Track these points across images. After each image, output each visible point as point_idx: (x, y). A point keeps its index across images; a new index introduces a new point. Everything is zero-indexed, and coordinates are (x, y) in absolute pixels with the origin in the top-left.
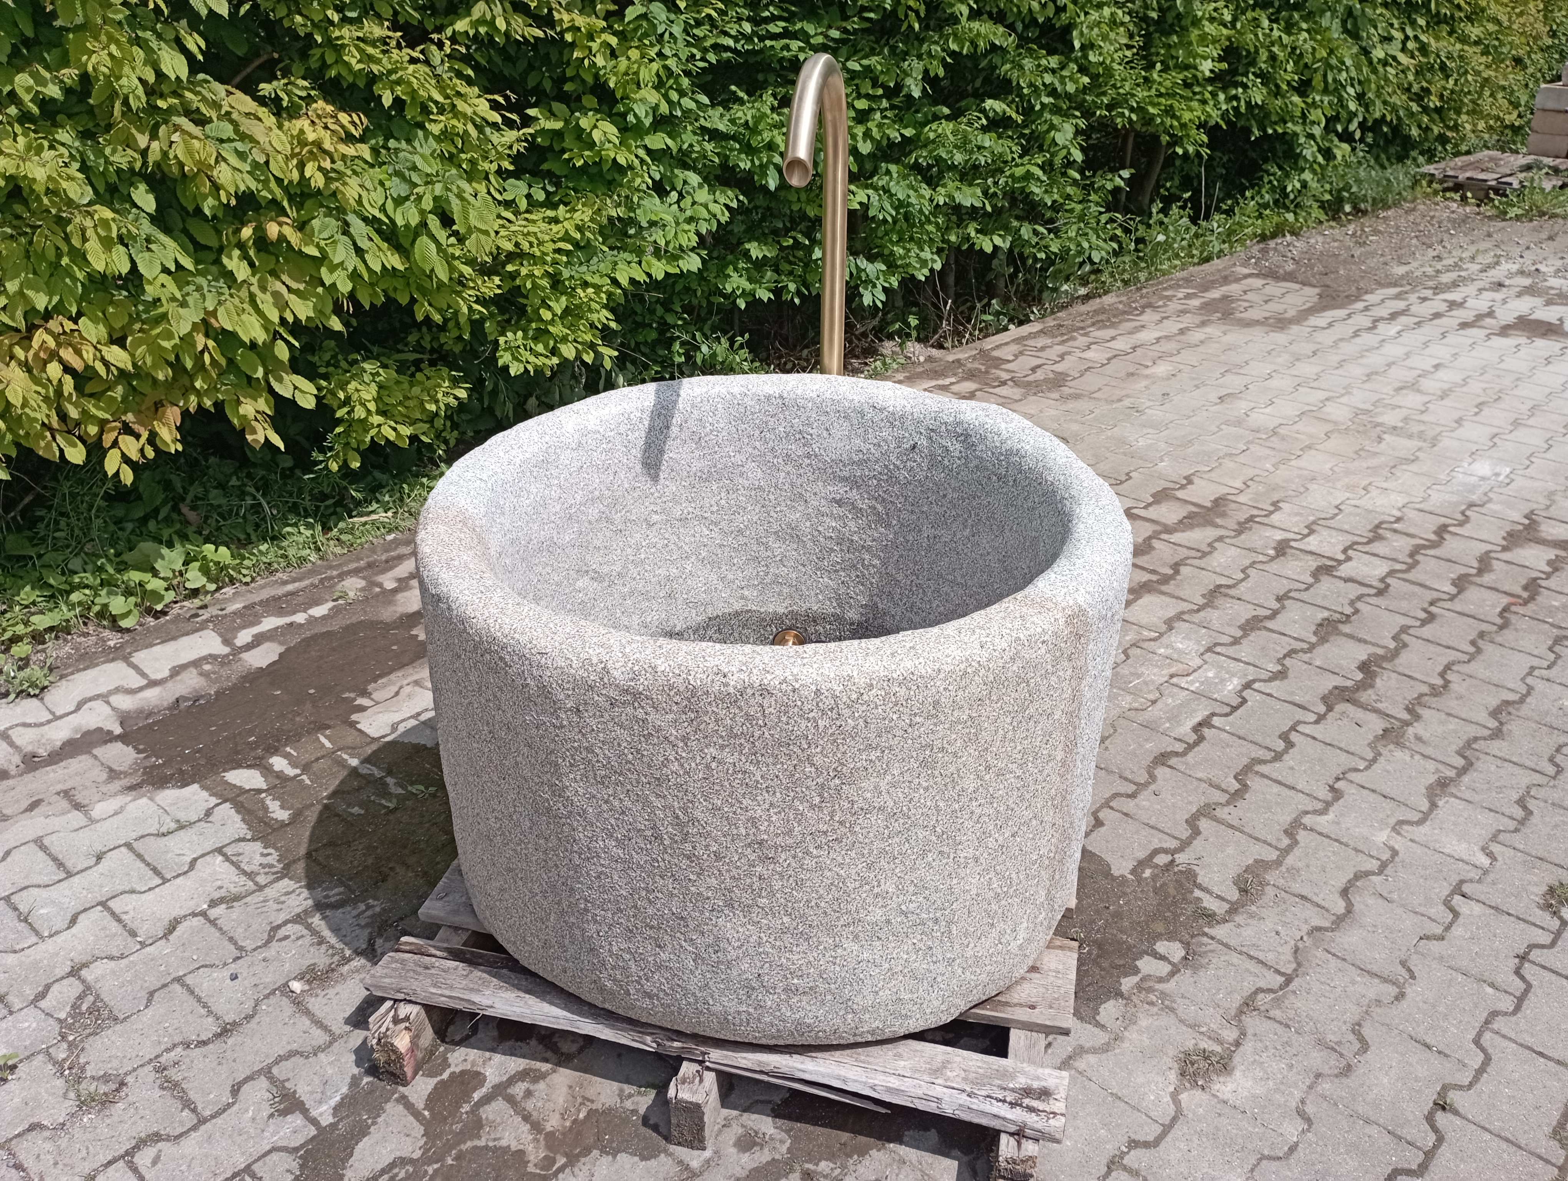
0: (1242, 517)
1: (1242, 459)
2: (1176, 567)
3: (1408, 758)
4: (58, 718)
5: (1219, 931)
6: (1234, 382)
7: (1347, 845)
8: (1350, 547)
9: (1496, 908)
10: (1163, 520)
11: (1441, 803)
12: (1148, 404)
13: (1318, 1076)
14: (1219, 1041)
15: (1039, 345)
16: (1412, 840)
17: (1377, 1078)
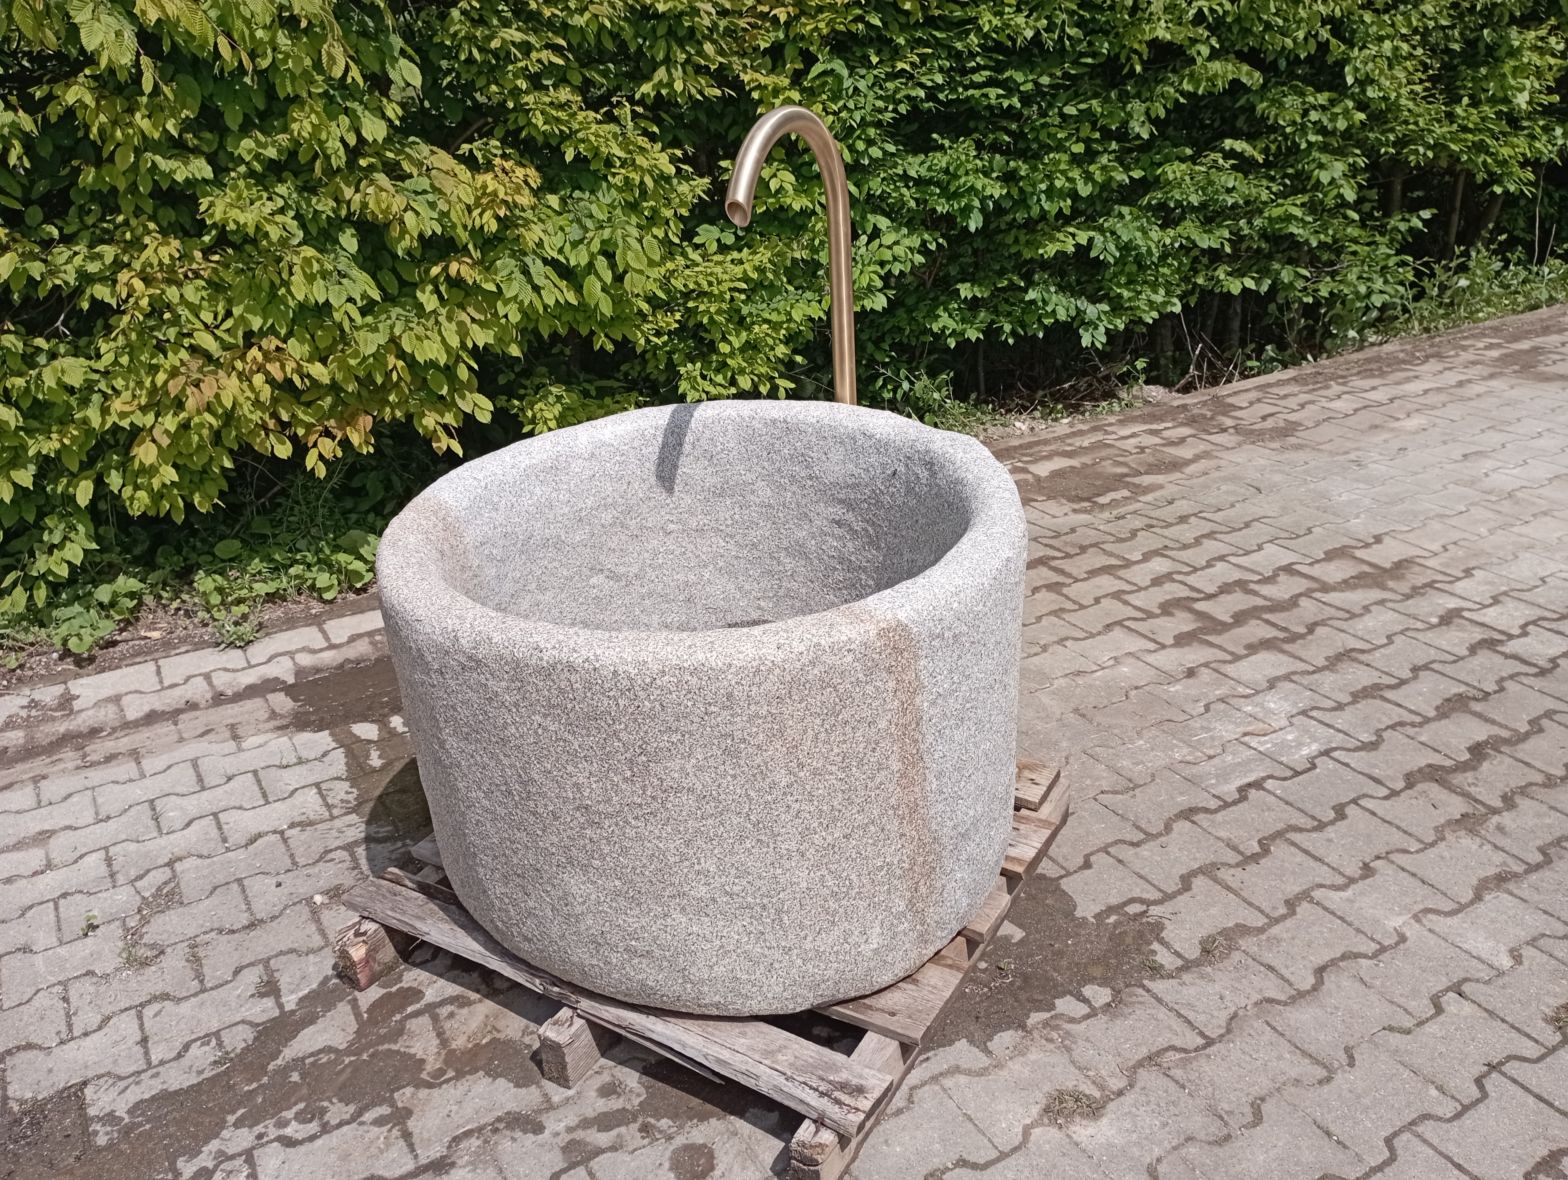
0: (1420, 581)
1: (1454, 521)
2: (1311, 628)
3: (1474, 847)
4: (251, 666)
5: (1159, 986)
6: (1494, 438)
7: (1350, 924)
8: (1534, 623)
9: (1490, 1013)
10: (1325, 578)
11: (1487, 898)
12: (1377, 457)
13: (1189, 1139)
14: (1102, 1088)
15: (1282, 393)
16: (1430, 930)
17: (1253, 1153)
